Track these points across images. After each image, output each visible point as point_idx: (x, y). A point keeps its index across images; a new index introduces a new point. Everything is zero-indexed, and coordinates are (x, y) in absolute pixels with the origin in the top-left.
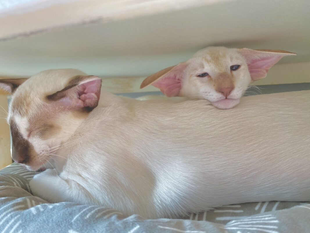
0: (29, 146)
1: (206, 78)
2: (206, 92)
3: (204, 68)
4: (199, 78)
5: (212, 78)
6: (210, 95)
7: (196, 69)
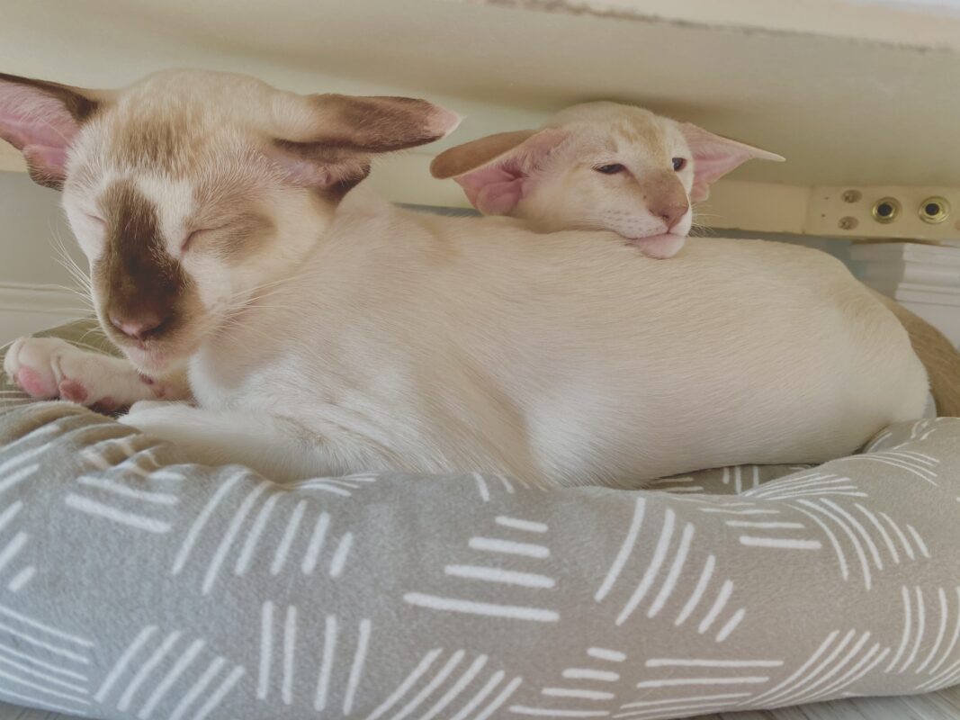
0: (181, 282)
1: (618, 178)
2: (619, 212)
3: (616, 151)
4: (600, 174)
5: (637, 177)
6: (629, 221)
7: (593, 151)
